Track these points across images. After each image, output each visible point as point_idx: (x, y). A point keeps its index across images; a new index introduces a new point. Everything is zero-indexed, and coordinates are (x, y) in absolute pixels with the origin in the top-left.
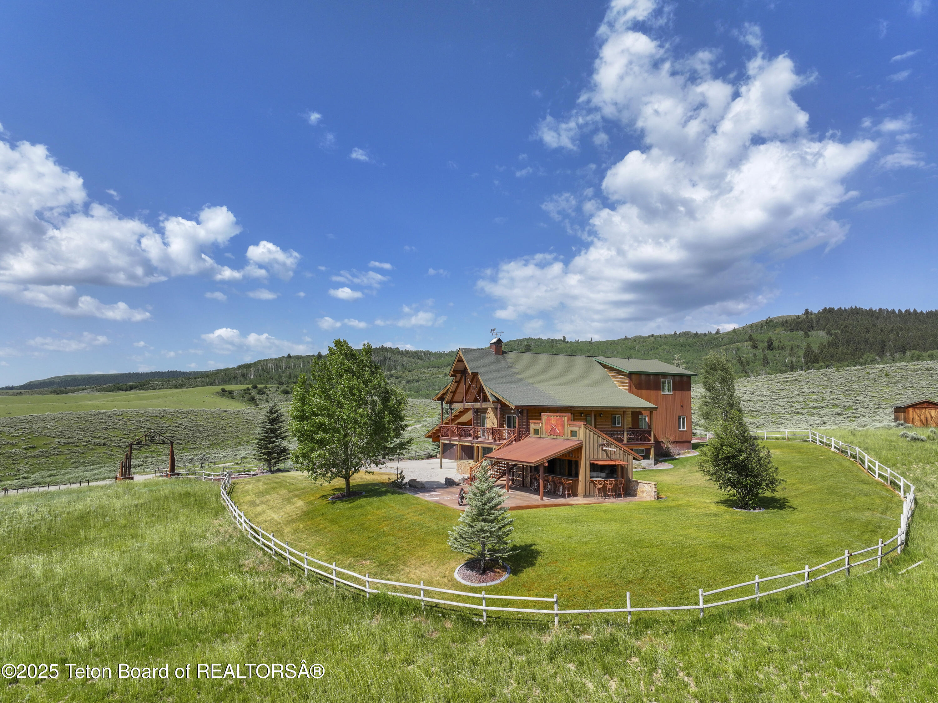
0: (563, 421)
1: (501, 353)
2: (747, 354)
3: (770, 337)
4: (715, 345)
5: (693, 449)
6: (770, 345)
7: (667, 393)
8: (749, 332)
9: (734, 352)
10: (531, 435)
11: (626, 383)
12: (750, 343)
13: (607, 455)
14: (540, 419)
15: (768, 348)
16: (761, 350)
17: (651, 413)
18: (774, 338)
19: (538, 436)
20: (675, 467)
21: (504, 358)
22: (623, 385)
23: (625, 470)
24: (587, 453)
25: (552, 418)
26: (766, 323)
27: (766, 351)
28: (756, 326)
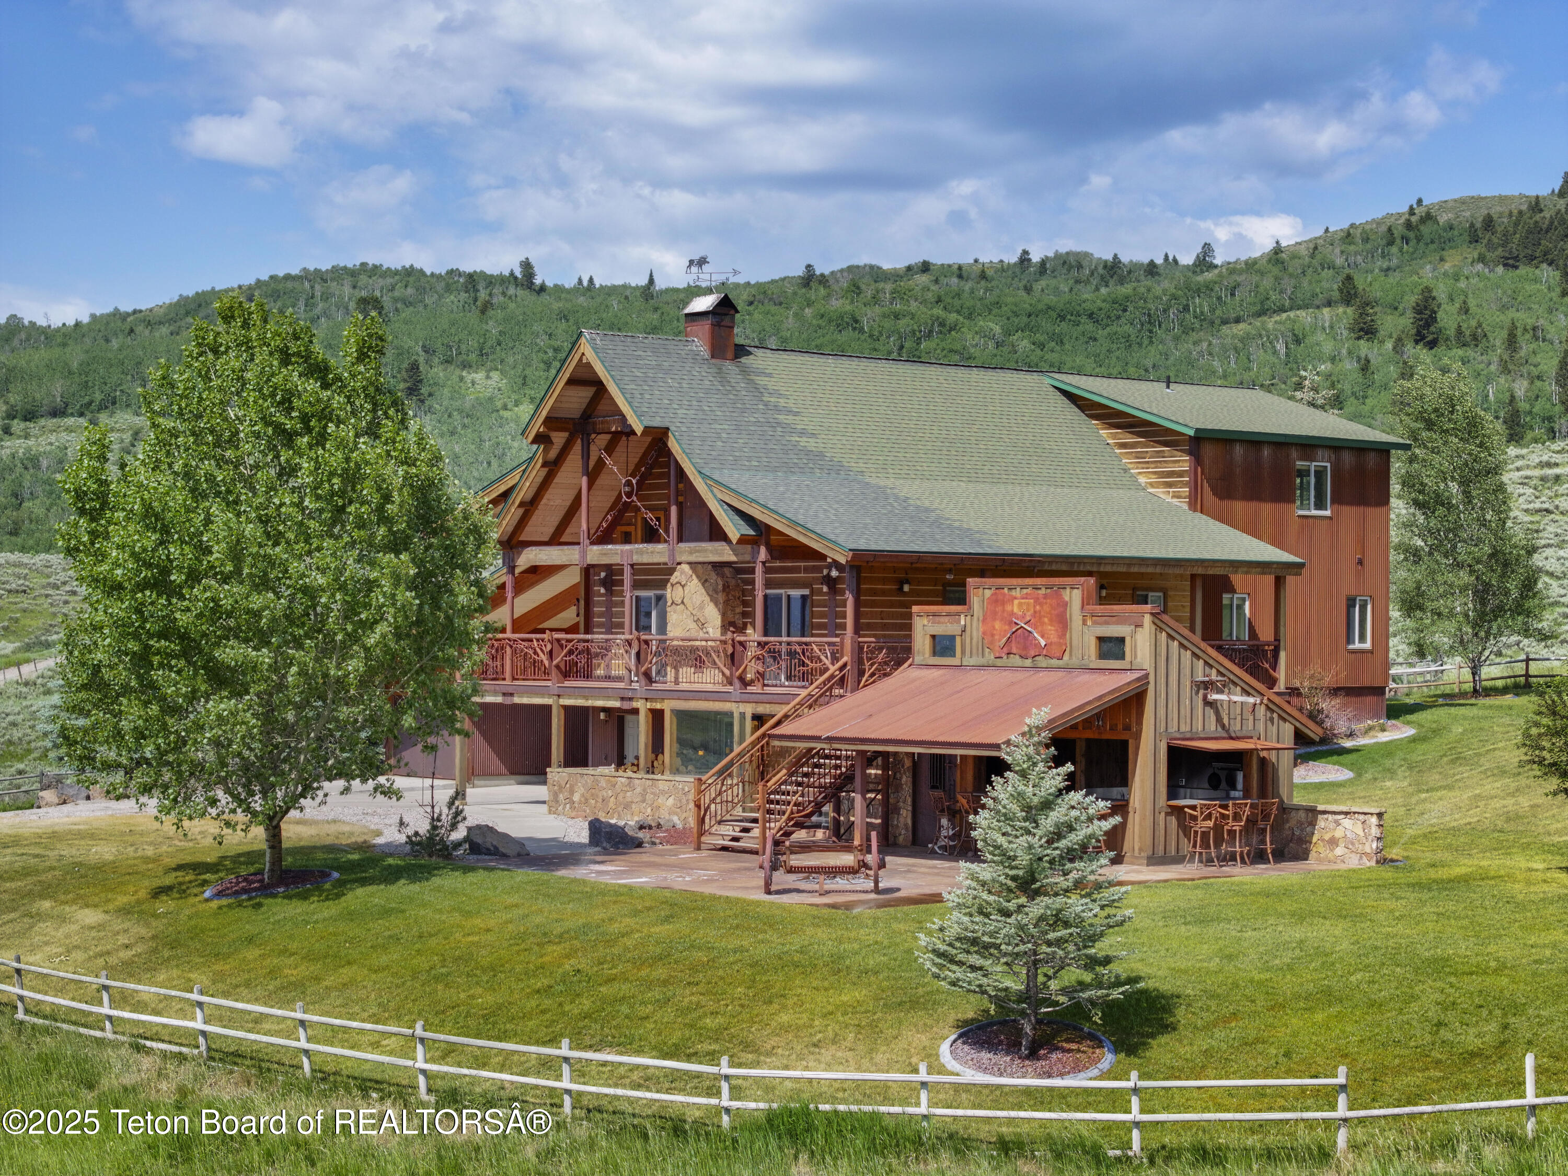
0: (1065, 604)
1: (730, 354)
2: (1333, 359)
3: (1428, 290)
4: (1201, 317)
5: (1389, 717)
6: (1427, 325)
7: (1315, 512)
8: (1339, 261)
9: (1280, 347)
10: (918, 659)
11: (1180, 474)
12: (1346, 314)
13: (1219, 719)
14: (961, 600)
15: (1419, 338)
16: (1389, 345)
17: (1279, 582)
18: (1441, 293)
19: (955, 661)
20: (1359, 775)
21: (745, 371)
22: (1168, 479)
23: (1270, 770)
24: (1162, 712)
25: (1017, 593)
26: (1409, 225)
27: (1412, 350)
28: (1366, 240)
